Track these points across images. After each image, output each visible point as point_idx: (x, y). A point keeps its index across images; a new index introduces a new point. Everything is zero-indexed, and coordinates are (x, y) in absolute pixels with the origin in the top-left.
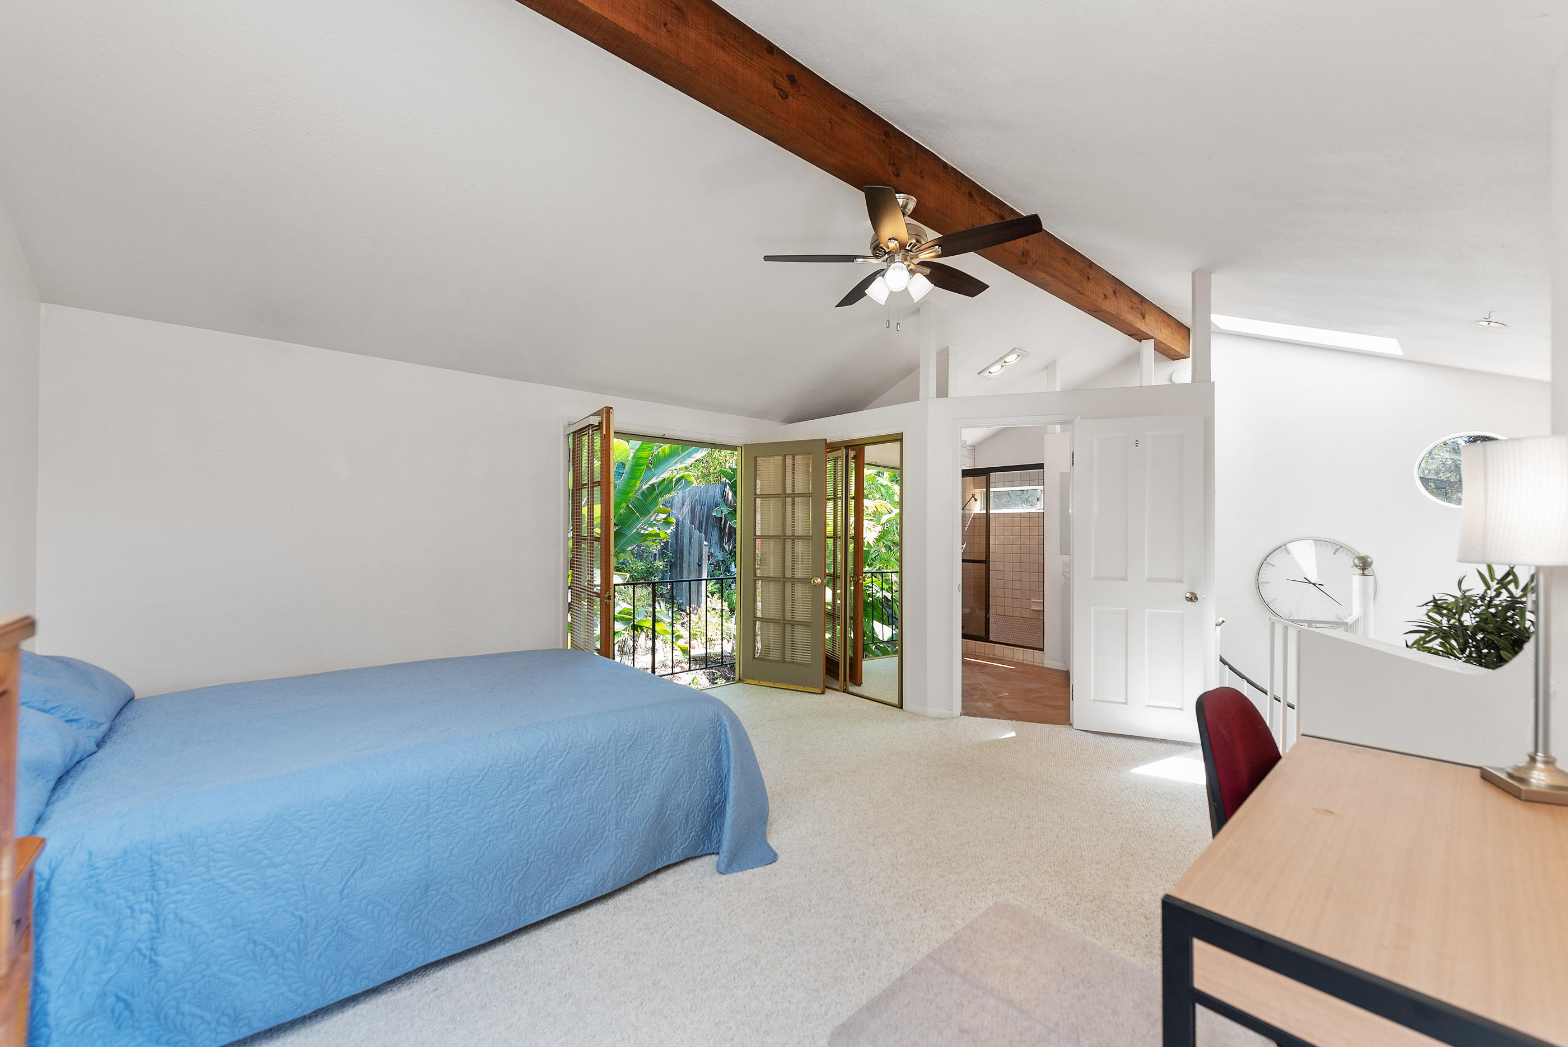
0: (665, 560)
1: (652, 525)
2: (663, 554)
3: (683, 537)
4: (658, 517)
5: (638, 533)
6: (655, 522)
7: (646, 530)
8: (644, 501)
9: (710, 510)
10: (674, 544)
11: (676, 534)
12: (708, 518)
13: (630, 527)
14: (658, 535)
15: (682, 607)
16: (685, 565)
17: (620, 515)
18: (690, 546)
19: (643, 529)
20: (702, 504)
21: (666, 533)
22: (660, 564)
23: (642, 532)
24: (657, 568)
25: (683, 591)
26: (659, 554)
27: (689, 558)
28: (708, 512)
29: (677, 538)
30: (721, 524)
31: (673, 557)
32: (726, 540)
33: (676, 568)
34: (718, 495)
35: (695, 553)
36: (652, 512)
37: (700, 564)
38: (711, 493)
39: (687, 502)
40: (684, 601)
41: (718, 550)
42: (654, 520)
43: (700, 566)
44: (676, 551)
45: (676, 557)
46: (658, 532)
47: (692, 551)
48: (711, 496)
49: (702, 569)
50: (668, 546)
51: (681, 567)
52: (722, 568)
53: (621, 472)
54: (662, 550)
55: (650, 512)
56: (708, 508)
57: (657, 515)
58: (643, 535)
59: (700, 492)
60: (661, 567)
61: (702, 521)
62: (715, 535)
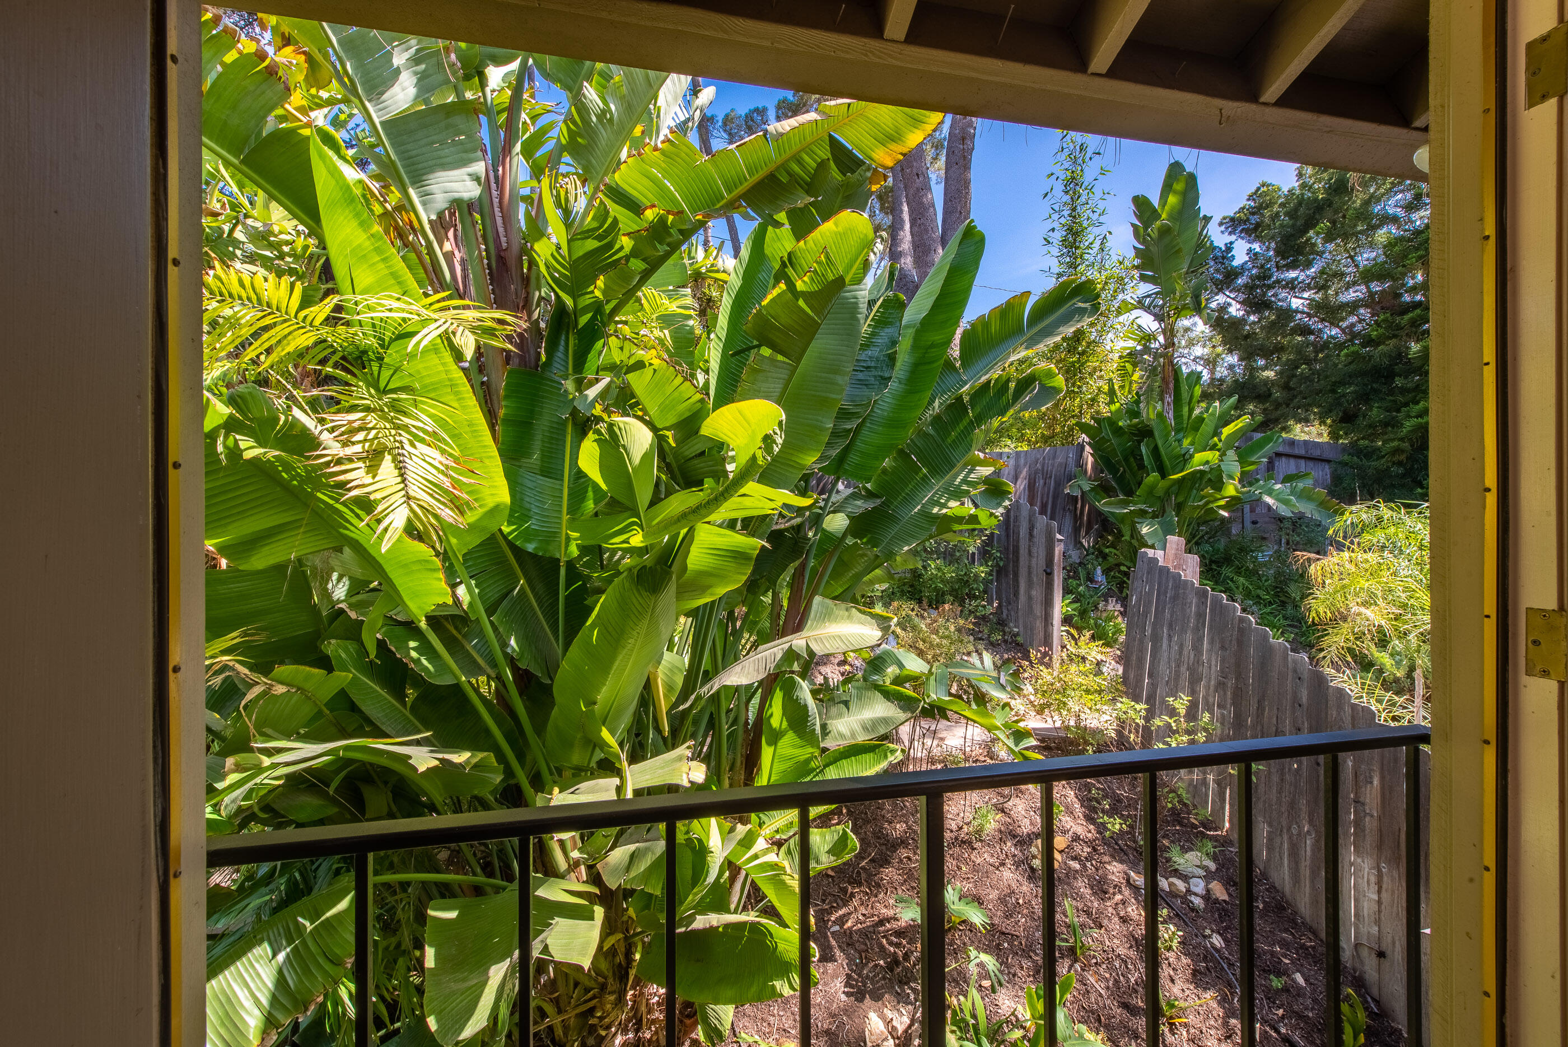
0: (990, 564)
1: (958, 494)
2: (984, 553)
3: (1019, 527)
4: (972, 476)
5: (926, 515)
6: (965, 487)
7: (944, 506)
8: (937, 438)
9: (1059, 485)
10: (1003, 538)
11: (1008, 523)
12: (1055, 497)
13: (909, 500)
14: (973, 519)
15: (1019, 639)
16: (1023, 572)
17: (884, 471)
18: (1030, 540)
19: (937, 503)
20: (1047, 477)
21: (992, 514)
22: (981, 570)
23: (935, 510)
24: (976, 576)
25: (1020, 613)
26: (980, 553)
27: (1030, 561)
28: (1055, 489)
29: (1007, 529)
30: (1076, 508)
31: (1001, 559)
32: (1083, 533)
33: (1007, 576)
34: (1071, 462)
35: (1041, 553)
36: (959, 465)
37: (1049, 571)
38: (1060, 460)
39: (1024, 473)
40: (1022, 629)
41: (1071, 547)
42: (964, 481)
43: (1049, 574)
44: (1007, 549)
45: (1008, 558)
46: (973, 511)
47: (1034, 550)
48: (1060, 464)
49: (1053, 580)
50: (993, 541)
51: (1016, 575)
52: (1082, 574)
53: (886, 375)
54: (983, 547)
55: (953, 466)
56: (1055, 482)
57: (971, 471)
58: (937, 517)
59: (1044, 458)
60: (983, 575)
61: (1047, 502)
62: (1068, 523)
